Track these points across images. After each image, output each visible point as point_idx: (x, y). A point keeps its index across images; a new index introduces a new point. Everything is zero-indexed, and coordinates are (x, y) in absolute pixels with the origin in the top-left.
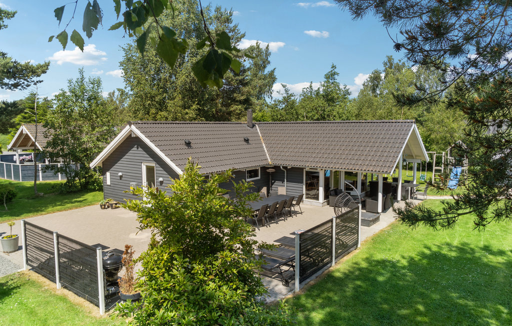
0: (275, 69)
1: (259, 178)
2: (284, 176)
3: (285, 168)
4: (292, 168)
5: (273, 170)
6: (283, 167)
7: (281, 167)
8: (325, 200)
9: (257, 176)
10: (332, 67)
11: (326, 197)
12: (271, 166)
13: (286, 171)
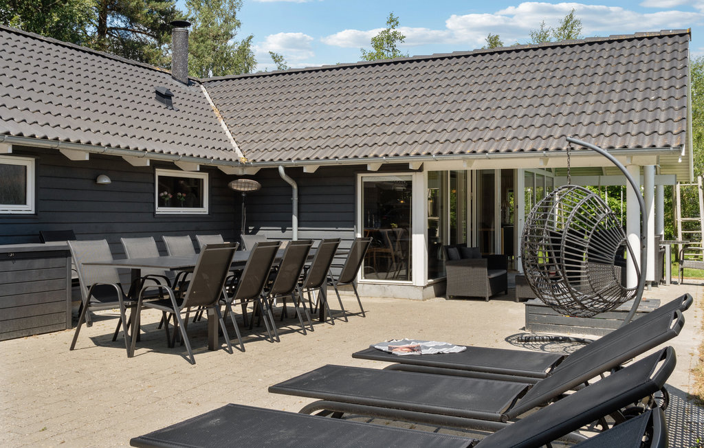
0: (251, 37)
1: (204, 210)
2: (291, 204)
3: (295, 172)
4: (321, 169)
5: (253, 186)
6: (287, 170)
7: (281, 170)
8: (429, 279)
9: (200, 205)
10: (389, 22)
11: (434, 270)
12: (246, 172)
13: (295, 187)
